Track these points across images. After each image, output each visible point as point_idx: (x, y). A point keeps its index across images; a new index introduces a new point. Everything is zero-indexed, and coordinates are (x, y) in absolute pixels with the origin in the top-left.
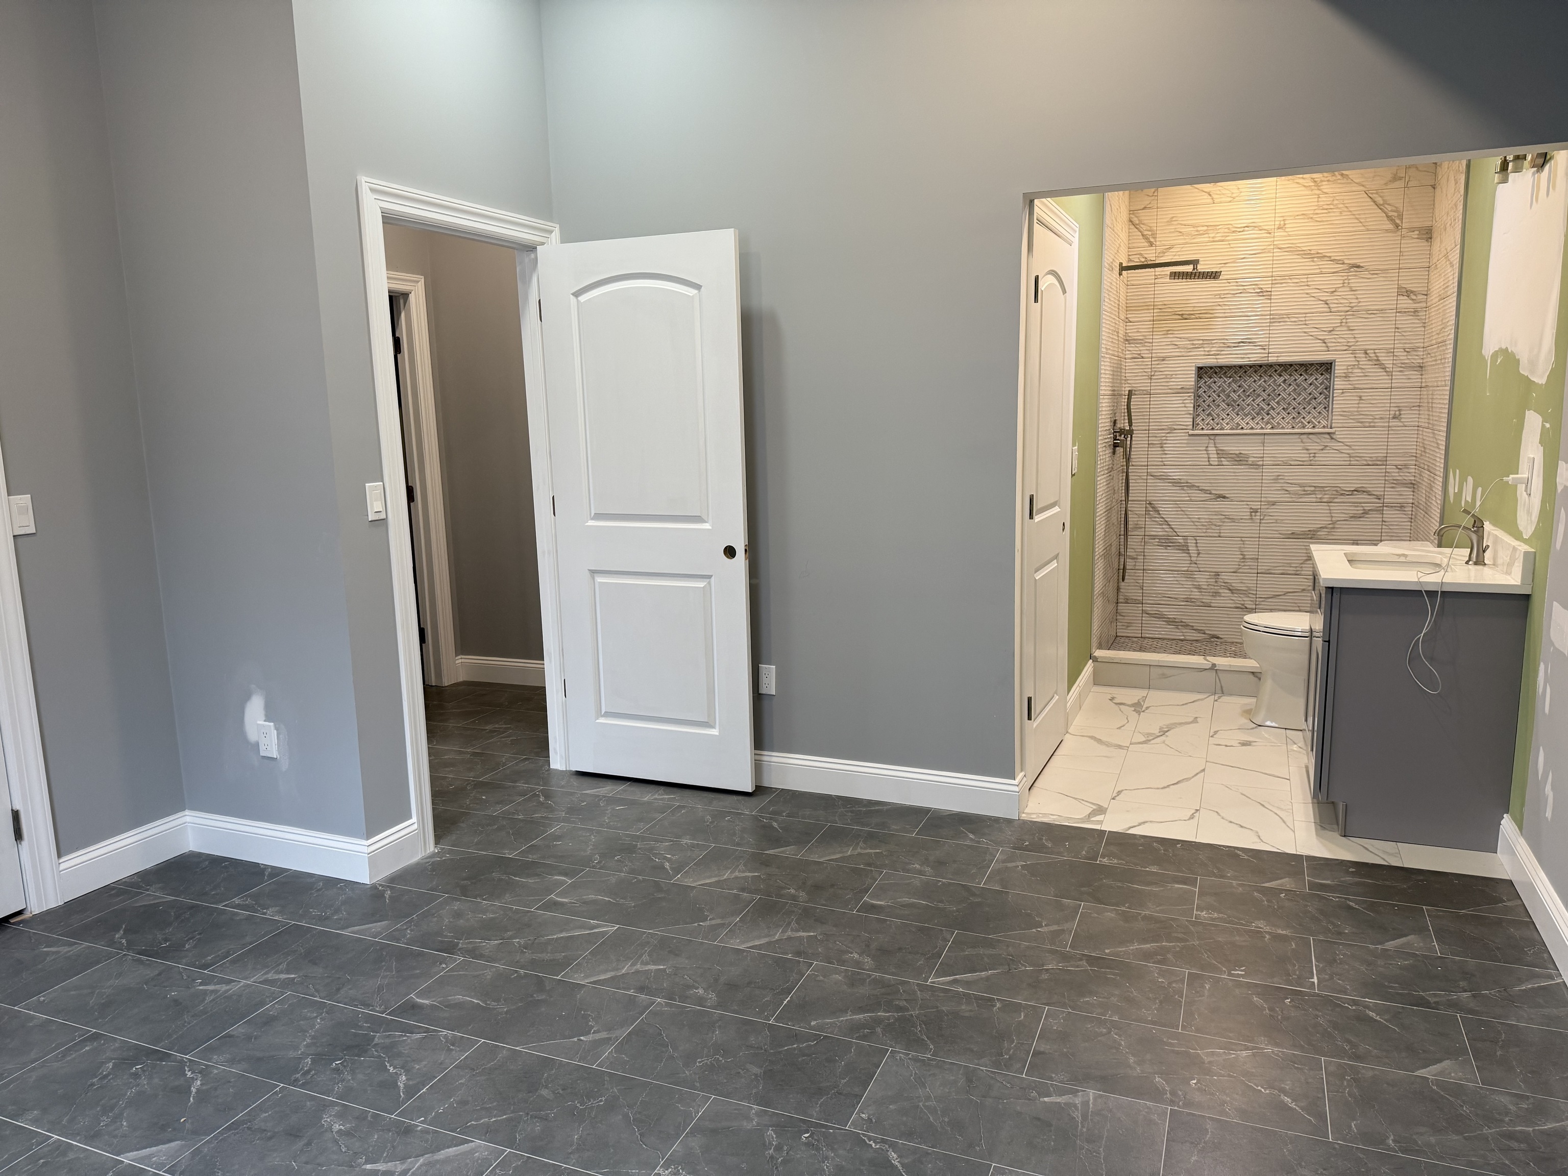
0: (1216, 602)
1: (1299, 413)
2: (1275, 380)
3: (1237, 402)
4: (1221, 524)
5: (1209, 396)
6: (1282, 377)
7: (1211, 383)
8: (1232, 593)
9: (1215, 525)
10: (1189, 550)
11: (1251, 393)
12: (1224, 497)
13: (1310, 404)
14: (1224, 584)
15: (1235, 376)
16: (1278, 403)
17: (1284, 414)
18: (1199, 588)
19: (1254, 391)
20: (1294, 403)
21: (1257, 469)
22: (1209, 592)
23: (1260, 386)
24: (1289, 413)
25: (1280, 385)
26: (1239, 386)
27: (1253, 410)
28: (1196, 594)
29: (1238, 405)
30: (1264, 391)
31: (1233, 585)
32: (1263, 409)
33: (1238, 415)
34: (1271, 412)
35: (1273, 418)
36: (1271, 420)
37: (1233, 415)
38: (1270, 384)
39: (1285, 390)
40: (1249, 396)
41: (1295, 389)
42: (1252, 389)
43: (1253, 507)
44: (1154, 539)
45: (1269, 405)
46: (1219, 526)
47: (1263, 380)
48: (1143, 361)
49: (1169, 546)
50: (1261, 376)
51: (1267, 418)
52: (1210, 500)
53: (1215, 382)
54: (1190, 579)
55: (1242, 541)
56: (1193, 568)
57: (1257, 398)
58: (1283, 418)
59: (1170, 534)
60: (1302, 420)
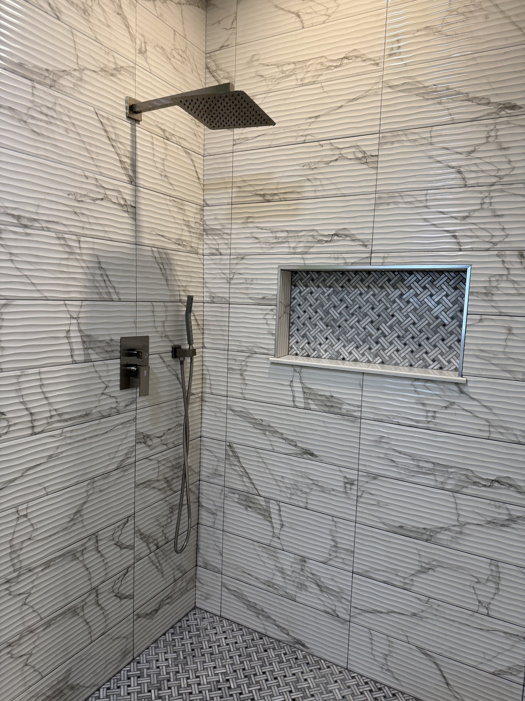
0: (302, 596)
1: (420, 345)
2: (388, 295)
3: (338, 321)
4: (308, 491)
5: (305, 312)
6: (398, 290)
7: (307, 293)
8: (321, 591)
9: (301, 491)
10: (271, 518)
11: (355, 311)
12: (312, 454)
13: (436, 332)
14: (311, 576)
15: (337, 285)
16: (391, 327)
17: (398, 344)
18: (282, 571)
19: (360, 308)
20: (414, 330)
21: (353, 422)
22: (294, 581)
23: (367, 301)
24: (405, 344)
25: (394, 302)
26: (341, 300)
27: (358, 334)
28: (278, 580)
29: (339, 327)
30: (373, 309)
31: (322, 580)
32: (371, 335)
33: (339, 339)
34: (382, 340)
35: (384, 349)
36: (381, 351)
37: (333, 340)
38: (380, 300)
39: (401, 309)
40: (353, 314)
41: (415, 309)
42: (357, 306)
43: (348, 476)
44: (234, 493)
45: (378, 329)
46: (306, 493)
47: (372, 293)
48: (221, 259)
49: (250, 507)
50: (369, 287)
51: (375, 348)
52: (296, 455)
53: (311, 293)
54: (273, 558)
55: (333, 521)
56: (276, 543)
57: (363, 319)
58: (398, 350)
59: (251, 491)
60: (424, 355)
